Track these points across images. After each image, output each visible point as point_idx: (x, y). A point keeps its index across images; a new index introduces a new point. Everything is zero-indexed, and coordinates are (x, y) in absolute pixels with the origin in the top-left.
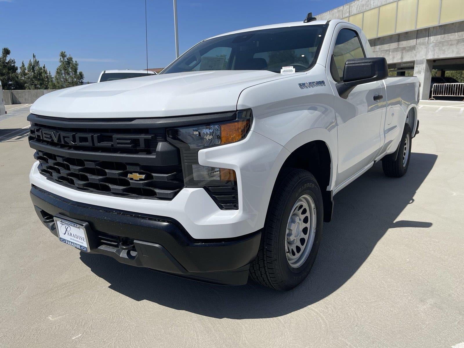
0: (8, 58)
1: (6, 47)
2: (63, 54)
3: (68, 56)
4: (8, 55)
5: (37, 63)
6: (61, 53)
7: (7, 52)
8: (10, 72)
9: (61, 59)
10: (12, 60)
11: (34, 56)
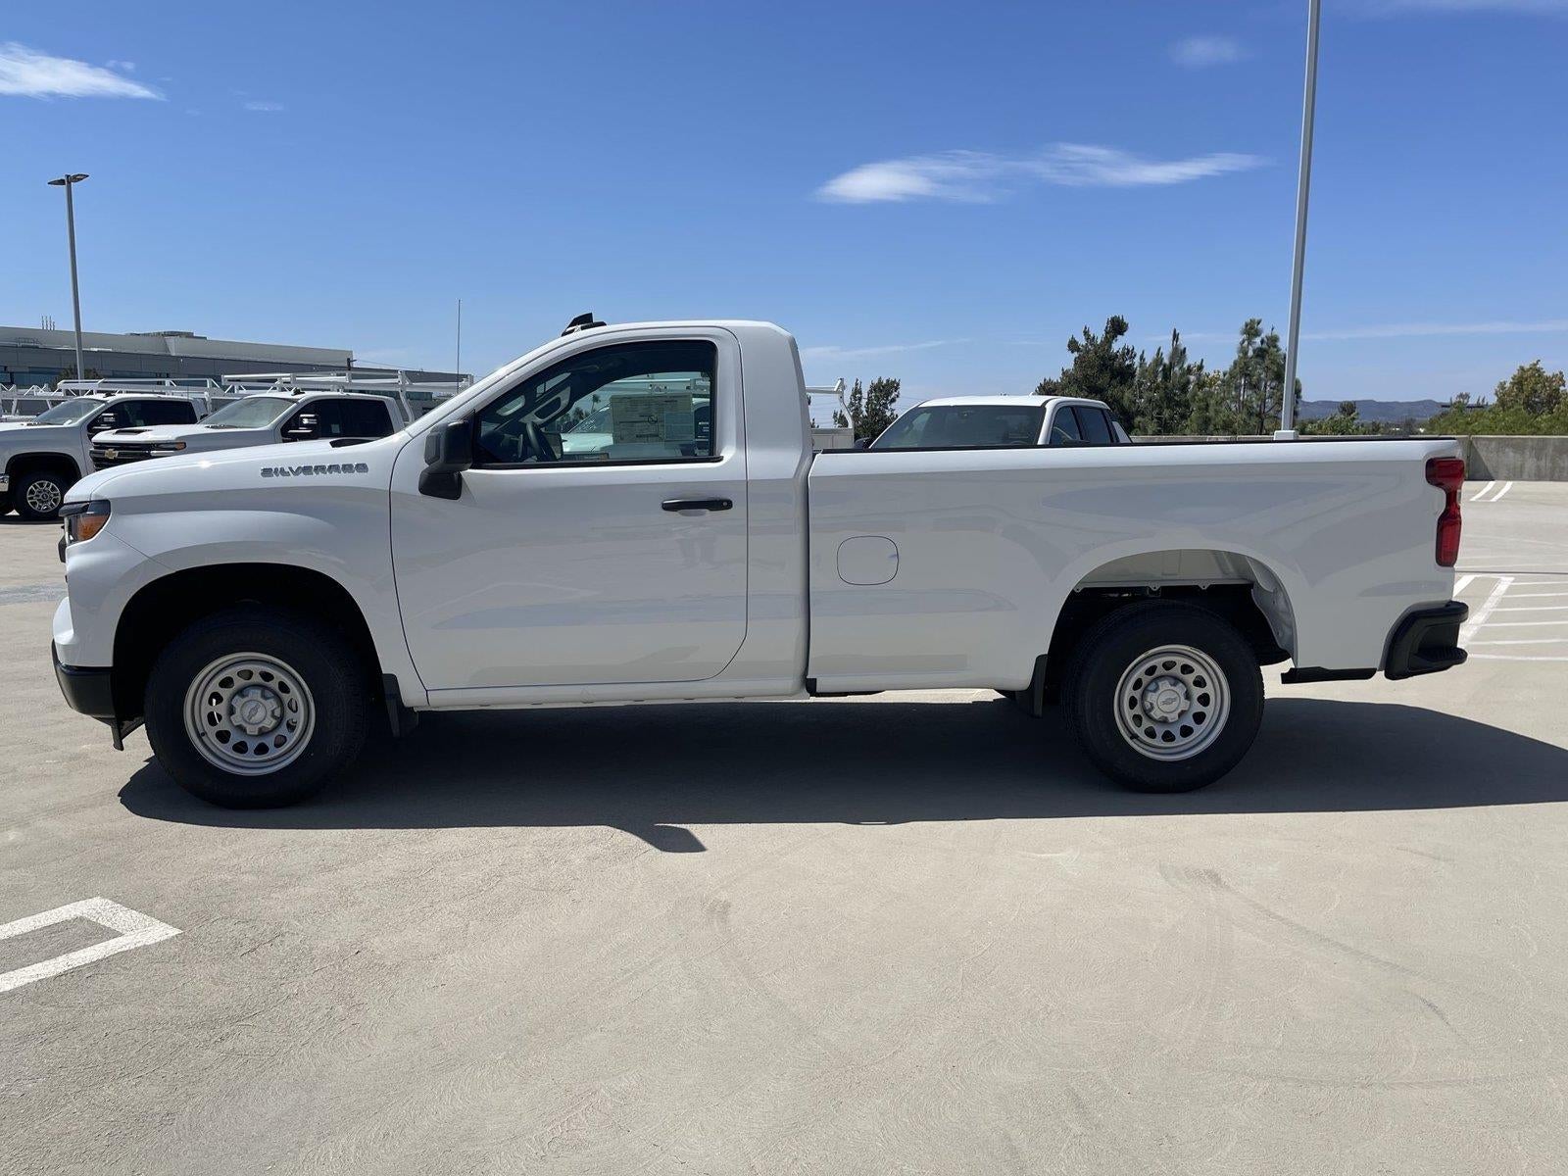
0: (1117, 346)
1: (1118, 314)
2: (1252, 328)
3: (1266, 332)
4: (1119, 337)
5: (1179, 354)
6: (1247, 325)
7: (1117, 327)
8: (1114, 382)
9: (1243, 342)
10: (1128, 350)
11: (1176, 337)
